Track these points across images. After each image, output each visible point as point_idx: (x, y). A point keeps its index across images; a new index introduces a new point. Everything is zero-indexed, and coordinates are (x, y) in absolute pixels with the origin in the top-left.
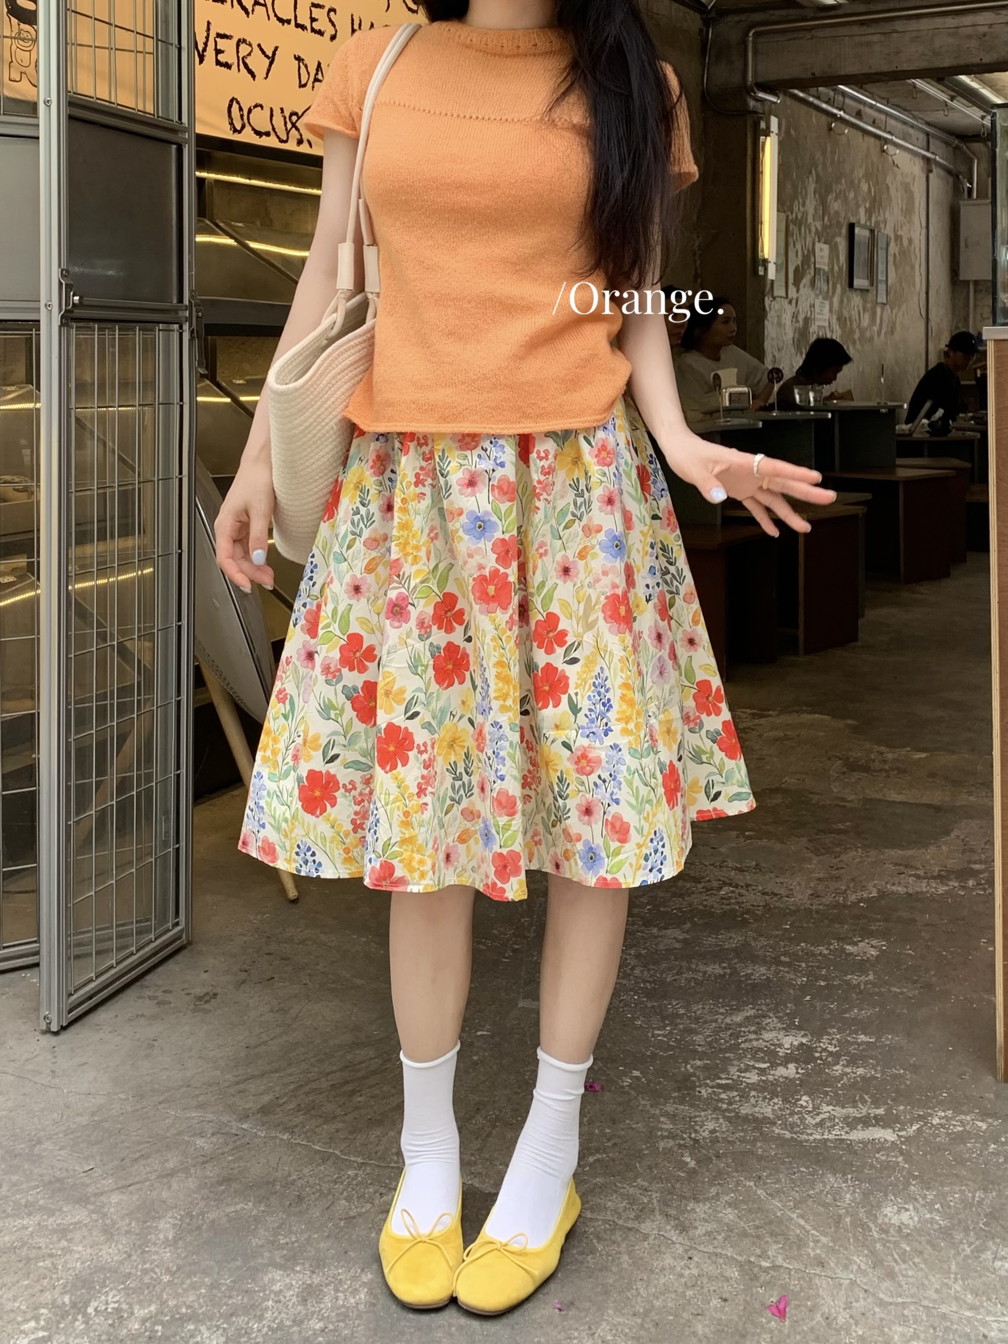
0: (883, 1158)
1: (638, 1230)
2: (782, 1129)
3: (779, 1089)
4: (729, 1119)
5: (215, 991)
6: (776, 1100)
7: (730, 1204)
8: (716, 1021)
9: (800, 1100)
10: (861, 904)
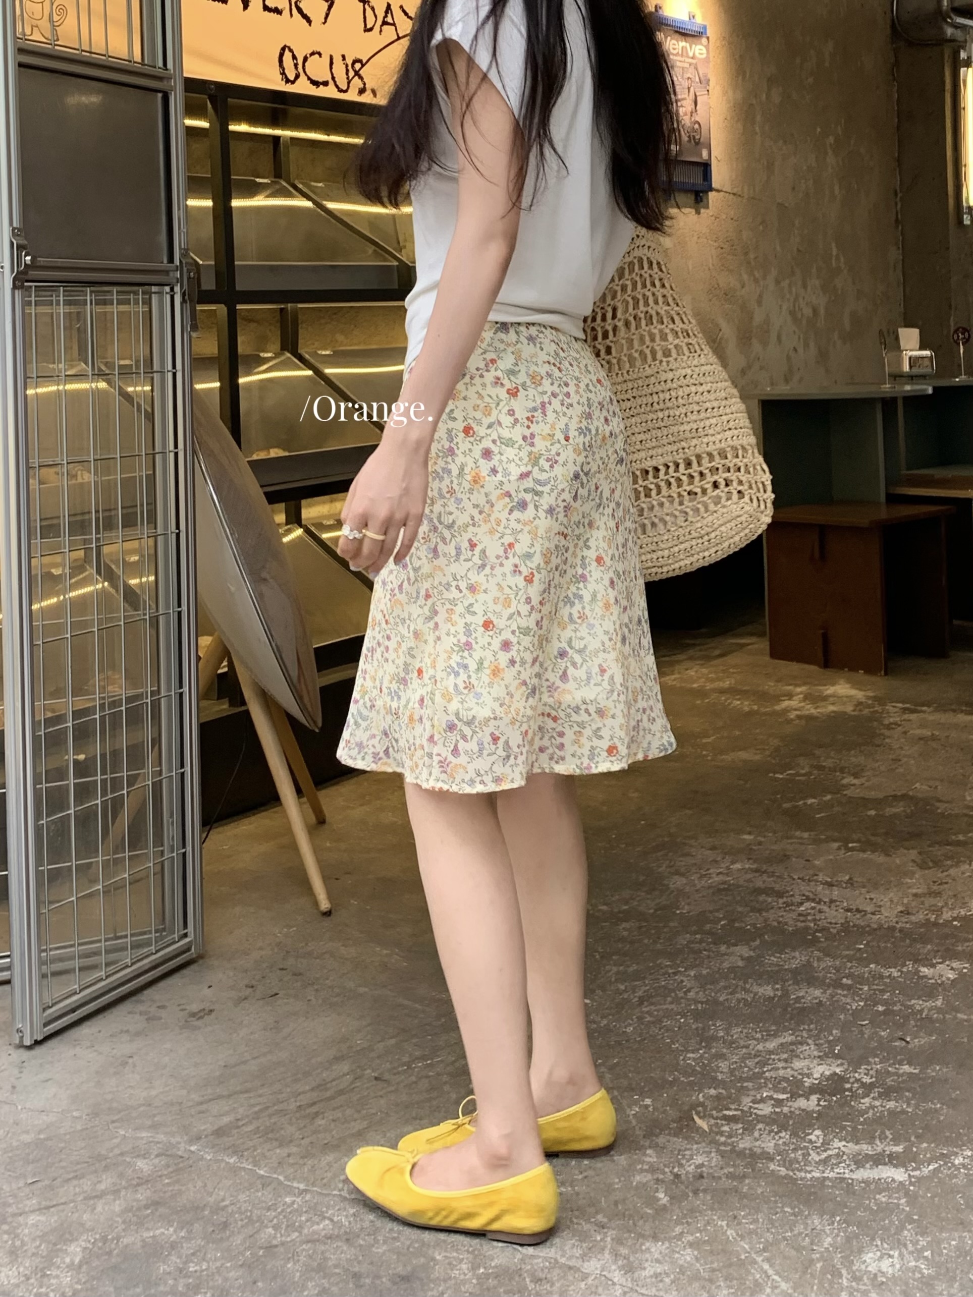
0: (884, 1200)
1: (578, 1270)
2: (778, 1165)
3: (791, 1123)
4: (722, 1154)
5: (211, 1008)
6: (783, 1134)
7: (691, 1245)
8: (747, 1047)
9: (811, 1134)
10: (955, 923)
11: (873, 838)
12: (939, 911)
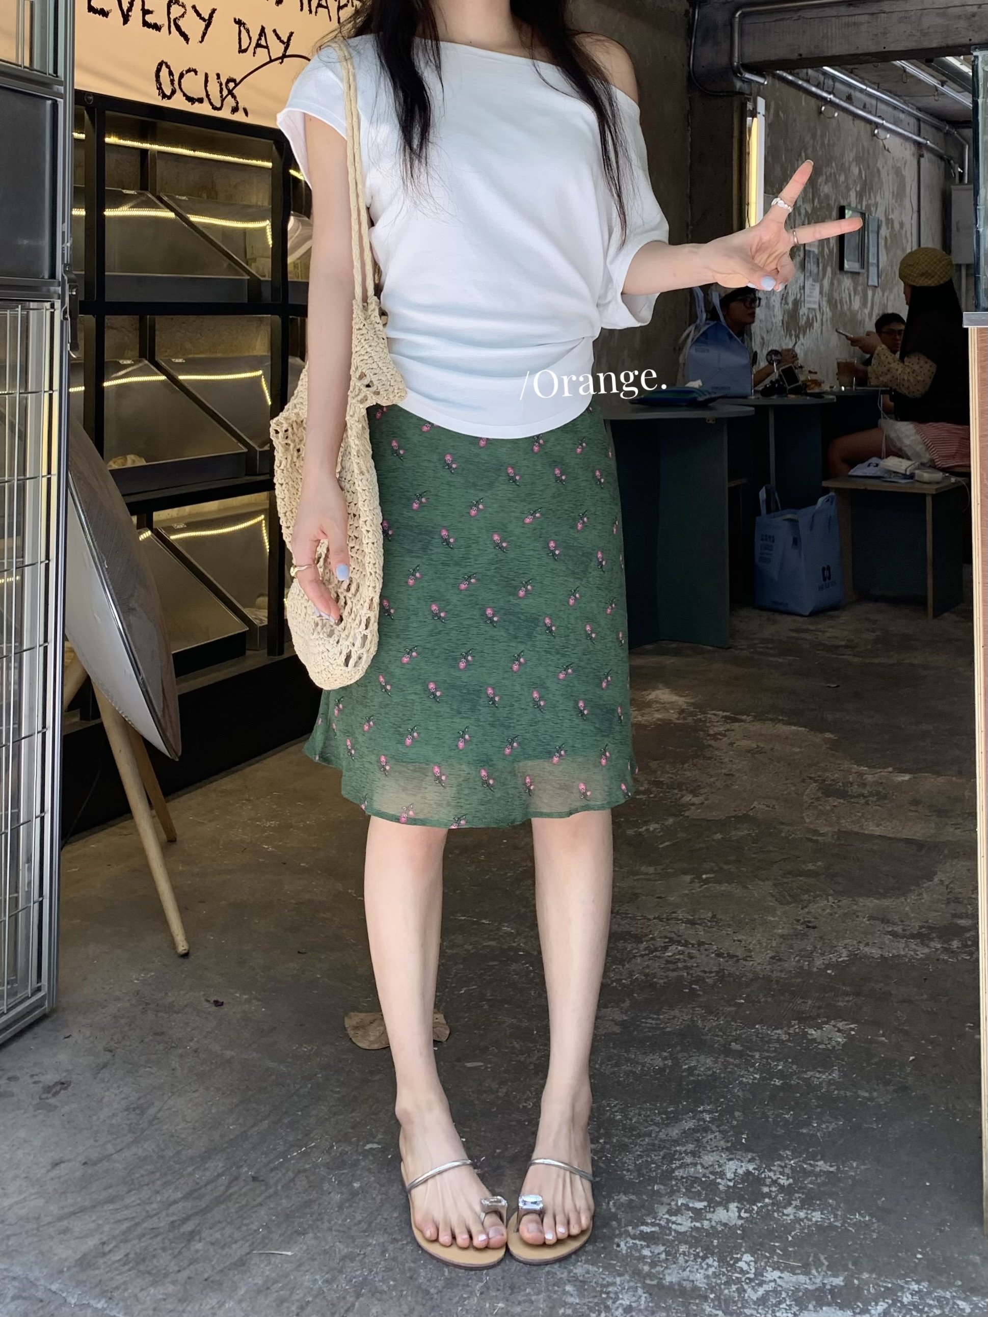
2: (714, 1307)
3: (715, 1242)
5: (68, 1079)
6: (710, 1261)
8: (649, 1135)
9: (740, 1260)
10: (829, 972)
11: (726, 867)
12: (809, 956)
